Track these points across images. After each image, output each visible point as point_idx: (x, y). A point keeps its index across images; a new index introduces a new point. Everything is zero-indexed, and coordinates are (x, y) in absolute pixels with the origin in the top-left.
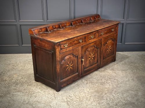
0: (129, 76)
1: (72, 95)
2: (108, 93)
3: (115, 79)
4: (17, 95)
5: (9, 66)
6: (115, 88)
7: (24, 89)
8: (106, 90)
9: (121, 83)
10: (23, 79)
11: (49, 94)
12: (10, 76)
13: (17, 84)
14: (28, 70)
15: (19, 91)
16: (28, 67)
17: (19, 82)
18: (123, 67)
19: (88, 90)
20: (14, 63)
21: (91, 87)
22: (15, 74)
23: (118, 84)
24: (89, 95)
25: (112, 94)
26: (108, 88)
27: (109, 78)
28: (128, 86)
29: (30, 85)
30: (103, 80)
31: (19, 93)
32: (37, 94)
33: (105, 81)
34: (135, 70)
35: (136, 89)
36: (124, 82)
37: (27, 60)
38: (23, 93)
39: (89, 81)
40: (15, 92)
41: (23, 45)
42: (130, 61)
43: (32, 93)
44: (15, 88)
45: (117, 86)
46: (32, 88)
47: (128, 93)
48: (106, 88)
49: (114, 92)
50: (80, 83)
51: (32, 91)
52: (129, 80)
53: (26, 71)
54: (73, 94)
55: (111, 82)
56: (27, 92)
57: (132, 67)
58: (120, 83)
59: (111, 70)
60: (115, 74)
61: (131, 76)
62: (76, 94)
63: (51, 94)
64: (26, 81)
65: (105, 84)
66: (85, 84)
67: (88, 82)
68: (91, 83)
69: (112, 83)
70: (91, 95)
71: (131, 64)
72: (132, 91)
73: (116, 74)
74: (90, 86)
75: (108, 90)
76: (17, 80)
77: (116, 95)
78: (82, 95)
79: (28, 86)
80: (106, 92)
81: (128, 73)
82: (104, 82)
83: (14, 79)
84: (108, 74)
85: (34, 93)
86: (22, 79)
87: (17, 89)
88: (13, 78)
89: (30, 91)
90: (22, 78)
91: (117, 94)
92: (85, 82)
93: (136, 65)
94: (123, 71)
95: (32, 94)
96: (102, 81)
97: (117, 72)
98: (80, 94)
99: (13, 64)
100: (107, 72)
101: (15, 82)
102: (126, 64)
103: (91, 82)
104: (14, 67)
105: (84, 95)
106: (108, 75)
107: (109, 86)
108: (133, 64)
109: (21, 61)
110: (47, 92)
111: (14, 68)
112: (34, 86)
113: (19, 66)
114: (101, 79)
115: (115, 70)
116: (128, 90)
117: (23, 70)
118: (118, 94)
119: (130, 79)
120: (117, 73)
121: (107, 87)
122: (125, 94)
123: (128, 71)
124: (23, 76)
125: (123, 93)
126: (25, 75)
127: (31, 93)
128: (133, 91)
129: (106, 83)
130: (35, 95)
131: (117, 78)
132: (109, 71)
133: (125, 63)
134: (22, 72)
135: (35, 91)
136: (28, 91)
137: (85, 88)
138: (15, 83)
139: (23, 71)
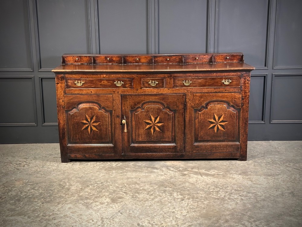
0: (284, 186)
1: (146, 223)
2: (231, 219)
3: (249, 193)
4: (14, 222)
5: (7, 166)
6: (250, 210)
7: (34, 211)
8: (228, 213)
9: (264, 200)
10: (35, 189)
11: (91, 221)
12: (6, 185)
13: (19, 200)
14: (50, 172)
15: (20, 214)
16: (50, 167)
17: (25, 195)
18: (268, 169)
19: (185, 212)
20: (21, 160)
21: (191, 207)
22: (19, 180)
23: (258, 202)
24: (185, 223)
25: (242, 223)
26: (233, 209)
27: (235, 190)
28: (280, 205)
29: (48, 202)
30: (222, 194)
31: (19, 218)
32: (62, 219)
33: (225, 196)
34: (298, 176)
35: (300, 212)
36: (272, 198)
37: (51, 155)
38: (29, 217)
39: (189, 195)
40: (11, 216)
41: (46, 124)
42: (284, 158)
43: (51, 217)
44: (13, 207)
45: (254, 207)
46: (52, 208)
47: (281, 221)
48: (228, 210)
49: (246, 218)
50: (166, 199)
51: (51, 214)
52: (282, 194)
53: (44, 174)
54: (147, 221)
55: (240, 198)
56: (38, 216)
57: (290, 169)
58: (261, 201)
59: (240, 174)
60: (250, 183)
61: (288, 187)
62: (155, 220)
63: (95, 221)
64: (41, 194)
65: (226, 202)
66: (179, 200)
67: (185, 197)
68: (191, 200)
69: (242, 199)
70: (190, 224)
71: (287, 164)
72: (290, 216)
73: (252, 181)
74: (190, 204)
75: (232, 214)
76: (21, 193)
77: (251, 223)
78: (169, 224)
79: (43, 203)
80: (228, 217)
81: (280, 180)
82: (223, 196)
83: (14, 189)
84: (234, 181)
85: (54, 219)
86: (32, 191)
87: (17, 209)
88: (14, 187)
89: (48, 213)
90: (33, 189)
91: (255, 221)
92: (178, 197)
93: (297, 165)
94: (269, 175)
95: (49, 220)
96: (219, 195)
97: (254, 178)
98: (165, 222)
99: (18, 162)
100: (230, 178)
101: (16, 196)
102: (276, 164)
103: (193, 198)
104: (20, 168)
105: (174, 223)
106: (234, 184)
107: (234, 206)
108: (292, 164)
109: (37, 157)
110: (86, 216)
111: (18, 169)
112: (59, 204)
113: (31, 165)
114: (218, 192)
115: (250, 175)
116: (281, 215)
117: (38, 173)
118: (257, 223)
119: (286, 191)
120: (254, 180)
121: (230, 207)
122: (273, 222)
123: (279, 176)
124: (37, 183)
125: (268, 221)
126: (40, 183)
127: (47, 217)
128: (293, 215)
129: (229, 199)
130: (55, 222)
131: (254, 190)
132: (235, 176)
133: (274, 162)
134: (37, 177)
135: (57, 215)
136: (41, 214)
137: (177, 209)
138: (15, 199)
139: (38, 175)
